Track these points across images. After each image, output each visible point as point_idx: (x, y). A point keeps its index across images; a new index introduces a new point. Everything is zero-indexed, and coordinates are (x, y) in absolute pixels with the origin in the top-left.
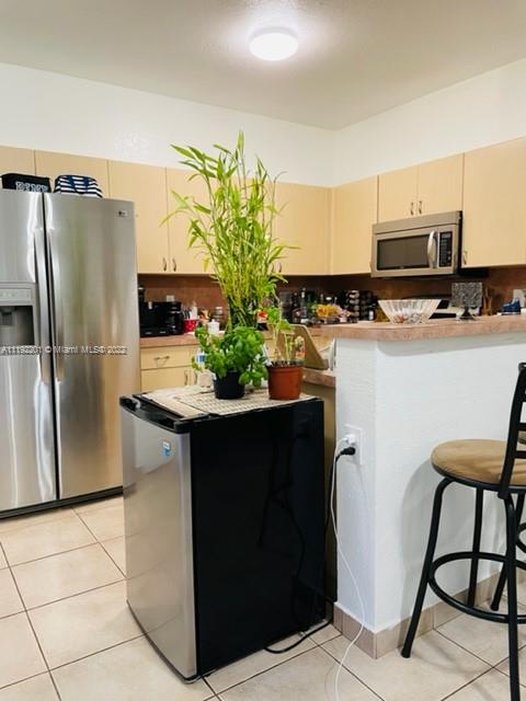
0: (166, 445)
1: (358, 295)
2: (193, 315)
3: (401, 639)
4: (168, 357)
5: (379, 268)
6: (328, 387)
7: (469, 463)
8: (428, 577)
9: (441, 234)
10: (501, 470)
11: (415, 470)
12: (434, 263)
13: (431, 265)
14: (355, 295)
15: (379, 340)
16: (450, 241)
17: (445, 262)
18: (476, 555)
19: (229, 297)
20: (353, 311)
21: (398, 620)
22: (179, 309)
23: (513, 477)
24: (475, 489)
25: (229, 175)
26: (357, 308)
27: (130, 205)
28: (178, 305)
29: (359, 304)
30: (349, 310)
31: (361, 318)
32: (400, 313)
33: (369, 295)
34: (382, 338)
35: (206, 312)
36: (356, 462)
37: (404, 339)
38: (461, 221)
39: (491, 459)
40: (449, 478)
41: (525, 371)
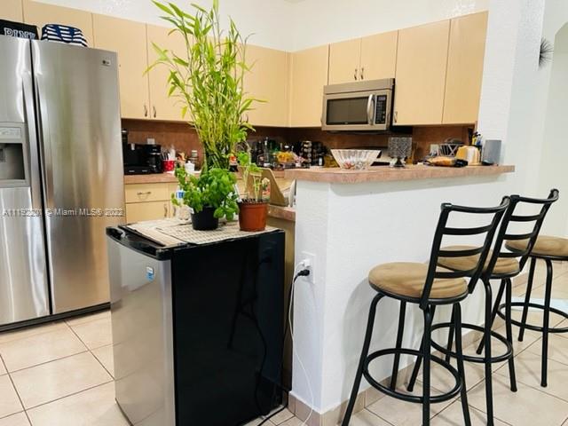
0: (150, 270)
1: (311, 145)
2: (172, 157)
3: (340, 418)
4: (149, 193)
5: (328, 123)
6: (289, 221)
7: (398, 282)
8: (363, 370)
9: (378, 97)
10: (423, 287)
11: (355, 287)
12: (372, 121)
13: (370, 122)
14: (308, 145)
15: (332, 183)
16: (385, 102)
17: (380, 120)
18: (398, 351)
19: (205, 142)
20: (306, 158)
21: (339, 403)
22: (159, 151)
23: (432, 292)
24: (399, 302)
26: (309, 155)
27: (114, 55)
28: (158, 148)
29: (312, 153)
30: (303, 156)
31: (313, 164)
32: (348, 160)
33: (319, 145)
34: (335, 181)
35: (183, 155)
36: (310, 281)
37: (350, 182)
38: (394, 87)
39: (415, 278)
40: (382, 293)
41: (446, 210)
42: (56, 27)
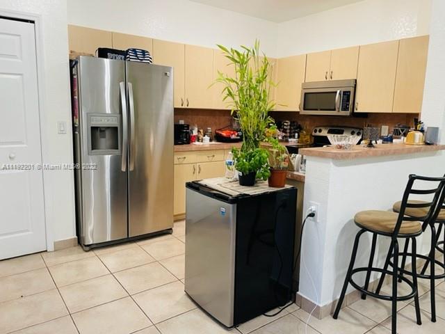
0: (223, 210)
1: (289, 123)
2: (195, 133)
3: (332, 310)
4: (185, 158)
5: (304, 109)
7: (377, 223)
8: (349, 279)
9: (344, 92)
10: (394, 226)
11: (343, 226)
12: (339, 109)
13: (337, 109)
14: (287, 124)
15: (333, 158)
16: (349, 96)
17: (345, 108)
18: (370, 269)
20: (286, 133)
21: (330, 301)
22: (188, 129)
23: (400, 229)
24: (372, 234)
25: (246, 62)
26: (288, 131)
27: (169, 69)
28: (188, 126)
29: (290, 129)
30: (283, 132)
31: (290, 137)
32: (340, 143)
33: (295, 124)
35: (202, 131)
36: (315, 221)
38: (356, 85)
39: (389, 221)
40: (364, 229)
41: (412, 179)
42: (134, 50)
